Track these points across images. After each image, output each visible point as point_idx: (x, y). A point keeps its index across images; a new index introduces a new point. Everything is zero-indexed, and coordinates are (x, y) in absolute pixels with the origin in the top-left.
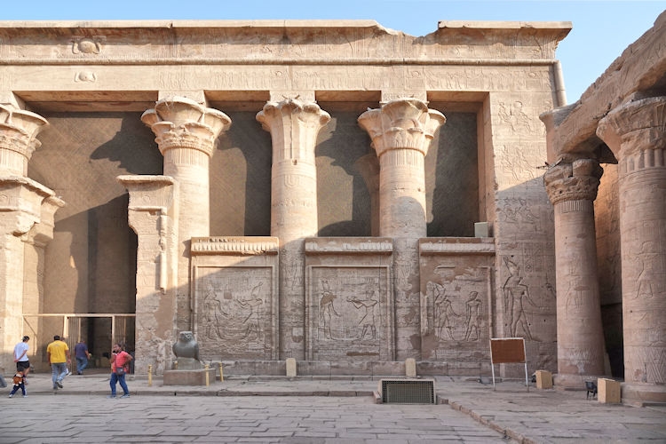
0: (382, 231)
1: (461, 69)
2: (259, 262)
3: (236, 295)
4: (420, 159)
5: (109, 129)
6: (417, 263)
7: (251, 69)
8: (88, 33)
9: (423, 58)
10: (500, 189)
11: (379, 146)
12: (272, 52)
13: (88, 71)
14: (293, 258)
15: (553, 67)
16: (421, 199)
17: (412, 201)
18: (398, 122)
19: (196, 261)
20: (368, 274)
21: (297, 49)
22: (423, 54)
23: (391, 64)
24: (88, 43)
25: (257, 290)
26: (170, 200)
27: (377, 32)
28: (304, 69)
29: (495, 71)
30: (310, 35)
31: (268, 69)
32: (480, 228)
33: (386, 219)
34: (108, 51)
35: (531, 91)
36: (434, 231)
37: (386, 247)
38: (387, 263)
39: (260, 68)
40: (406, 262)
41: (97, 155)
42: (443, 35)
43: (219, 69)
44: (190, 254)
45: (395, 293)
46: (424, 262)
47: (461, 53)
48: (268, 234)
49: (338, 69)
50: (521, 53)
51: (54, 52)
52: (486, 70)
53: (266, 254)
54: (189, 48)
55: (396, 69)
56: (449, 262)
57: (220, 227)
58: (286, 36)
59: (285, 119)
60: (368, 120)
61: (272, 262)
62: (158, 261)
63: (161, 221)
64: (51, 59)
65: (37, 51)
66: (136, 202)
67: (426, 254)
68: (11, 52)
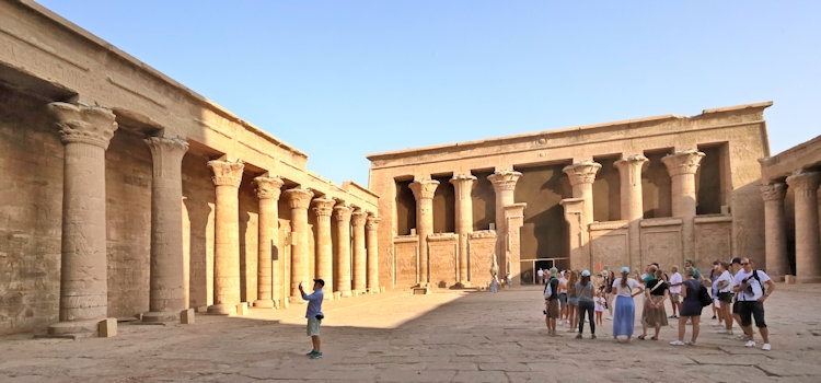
0: (674, 213)
1: (714, 131)
2: (620, 232)
3: (610, 248)
4: (693, 176)
5: (548, 175)
6: (694, 229)
7: (613, 143)
8: (542, 136)
9: (695, 128)
10: (735, 188)
11: (672, 173)
13: (543, 152)
14: (635, 229)
15: (763, 125)
16: (694, 196)
17: (691, 198)
18: (684, 162)
19: (593, 234)
20: (671, 234)
21: (634, 131)
22: (695, 126)
23: (679, 133)
24: (543, 140)
25: (619, 245)
26: (583, 208)
27: (673, 119)
28: (637, 140)
29: (732, 130)
30: (640, 125)
31: (621, 142)
32: (724, 208)
33: (676, 208)
34: (550, 142)
35: (750, 138)
36: (700, 211)
37: (679, 221)
38: (679, 229)
39: (617, 143)
40: (688, 227)
41: (544, 187)
42: (705, 116)
43: (598, 145)
44: (589, 230)
45: (683, 243)
46: (696, 227)
47: (714, 123)
48: (619, 219)
49: (654, 138)
50: (745, 120)
51: (528, 145)
52: (727, 130)
53: (623, 228)
54: (585, 136)
55: (682, 135)
56: (707, 227)
57: (598, 217)
58: (629, 126)
59: (630, 165)
60: (666, 159)
61: (626, 232)
62: (580, 235)
63: (579, 219)
64: (528, 148)
65: (521, 146)
66: (569, 210)
67: (697, 224)
68: (511, 148)
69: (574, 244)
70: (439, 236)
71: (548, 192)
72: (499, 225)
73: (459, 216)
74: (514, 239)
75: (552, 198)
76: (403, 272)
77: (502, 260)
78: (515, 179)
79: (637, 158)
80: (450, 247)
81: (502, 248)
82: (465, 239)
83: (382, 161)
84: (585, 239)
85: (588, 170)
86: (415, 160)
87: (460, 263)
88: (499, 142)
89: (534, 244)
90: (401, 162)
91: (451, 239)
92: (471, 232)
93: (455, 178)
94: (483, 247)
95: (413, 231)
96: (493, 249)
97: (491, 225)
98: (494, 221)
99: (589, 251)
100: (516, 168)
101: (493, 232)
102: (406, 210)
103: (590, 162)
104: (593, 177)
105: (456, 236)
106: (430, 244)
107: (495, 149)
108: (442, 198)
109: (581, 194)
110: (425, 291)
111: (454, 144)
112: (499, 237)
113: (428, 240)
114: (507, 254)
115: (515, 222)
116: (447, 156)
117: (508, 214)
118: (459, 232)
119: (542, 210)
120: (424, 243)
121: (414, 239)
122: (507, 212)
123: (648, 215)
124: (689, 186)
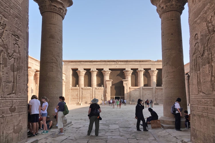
0: (151, 85)
2: (137, 90)
3: (135, 94)
4: (155, 76)
5: (119, 72)
7: (136, 65)
8: (117, 61)
9: (156, 64)
11: (151, 75)
12: (138, 63)
13: (117, 66)
14: (141, 89)
16: (156, 81)
17: (155, 82)
18: (153, 72)
19: (131, 90)
20: (150, 91)
21: (142, 63)
23: (152, 65)
24: (117, 62)
25: (137, 93)
26: (128, 82)
27: (151, 61)
28: (142, 65)
30: (143, 61)
31: (138, 65)
32: (162, 85)
33: (152, 84)
34: (119, 63)
36: (157, 85)
37: (152, 88)
38: (152, 90)
40: (154, 89)
41: (117, 76)
42: (158, 61)
43: (132, 65)
44: (130, 89)
45: (153, 93)
46: (156, 90)
48: (138, 86)
49: (146, 65)
51: (113, 63)
53: (138, 88)
54: (129, 63)
56: (159, 90)
57: (132, 85)
58: (140, 61)
59: (140, 72)
60: (149, 71)
61: (139, 90)
62: (127, 90)
63: (127, 85)
64: (113, 64)
65: (111, 63)
66: (124, 83)
67: (156, 89)
68: (108, 63)
69: (125, 92)
70: (86, 88)
71: (119, 77)
72: (104, 86)
73: (92, 82)
74: (109, 90)
75: (120, 79)
76: (73, 98)
77: (105, 96)
78: (110, 72)
79: (142, 70)
80: (89, 91)
81: (105, 92)
82: (94, 89)
83: (67, 63)
84: (128, 91)
85: (129, 72)
86: (78, 63)
87: (92, 96)
88: (105, 61)
89: (114, 92)
90: (74, 63)
91: (90, 89)
92: (96, 87)
93: (91, 70)
94: (99, 92)
95: (77, 85)
96: (103, 92)
97: (102, 85)
98: (103, 84)
99: (130, 94)
100: (110, 69)
101: (102, 87)
102: (75, 79)
103: (130, 70)
104: (131, 74)
105: (91, 88)
106: (82, 90)
107: (104, 63)
108: (87, 76)
109: (128, 78)
110: (80, 104)
111: (91, 60)
112: (105, 89)
113: (82, 89)
114: (107, 94)
115: (109, 85)
116: (89, 63)
117: (107, 83)
118: (92, 87)
119: (117, 82)
120: (81, 90)
121: (78, 88)
122: (107, 82)
123: (145, 85)
124: (154, 79)
